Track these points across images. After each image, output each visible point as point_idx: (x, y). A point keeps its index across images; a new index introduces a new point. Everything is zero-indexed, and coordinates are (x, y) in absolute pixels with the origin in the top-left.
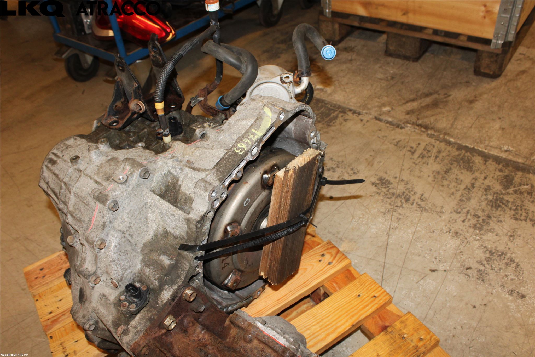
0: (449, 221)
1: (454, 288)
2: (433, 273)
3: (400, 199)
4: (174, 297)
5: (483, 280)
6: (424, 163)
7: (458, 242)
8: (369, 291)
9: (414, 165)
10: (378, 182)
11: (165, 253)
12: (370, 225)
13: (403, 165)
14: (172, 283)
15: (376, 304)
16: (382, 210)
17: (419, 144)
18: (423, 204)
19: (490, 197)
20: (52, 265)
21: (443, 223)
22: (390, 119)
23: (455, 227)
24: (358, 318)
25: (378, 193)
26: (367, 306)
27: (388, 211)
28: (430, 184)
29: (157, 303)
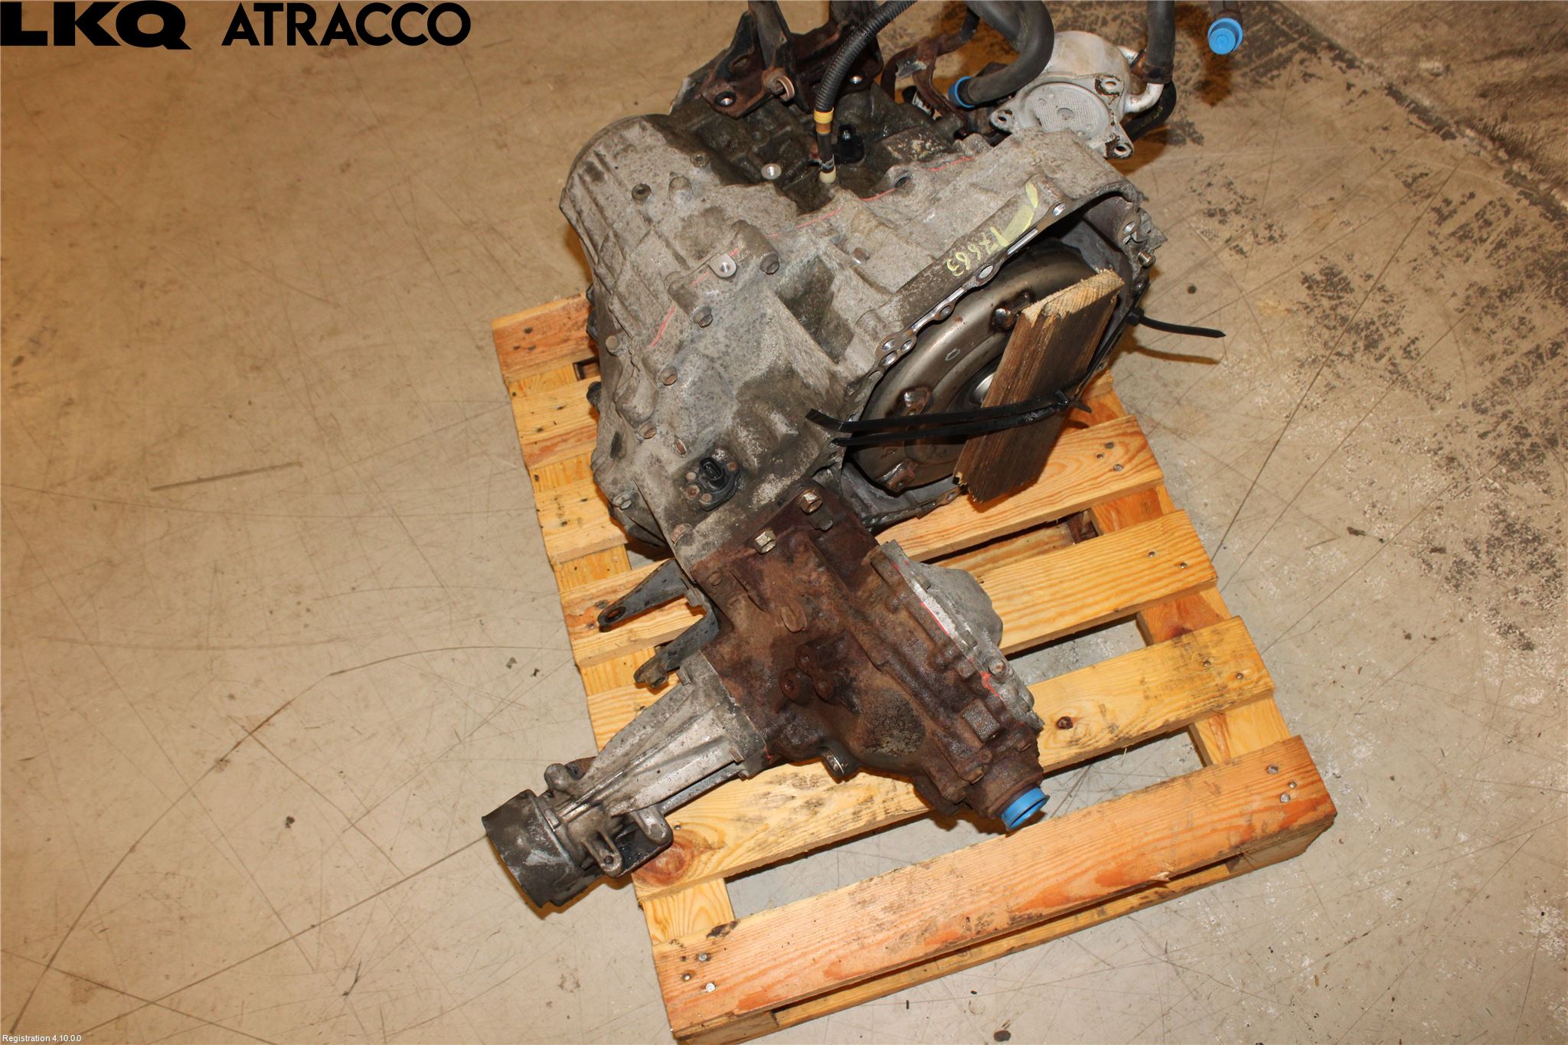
0: (1448, 426)
1: (1383, 584)
2: (1354, 537)
3: (1354, 338)
4: (781, 498)
5: (1457, 586)
6: (1458, 255)
7: (1444, 481)
8: (1176, 550)
9: (1430, 254)
10: (1319, 277)
11: (781, 408)
12: (1257, 383)
13: (1401, 247)
14: (782, 473)
15: (1180, 580)
16: (1298, 355)
17: (1472, 196)
18: (1404, 365)
20: (550, 328)
21: (1431, 428)
22: (1427, 103)
23: (1455, 444)
25: (1307, 307)
26: (1159, 579)
27: (1314, 361)
28: (1446, 316)
29: (750, 501)
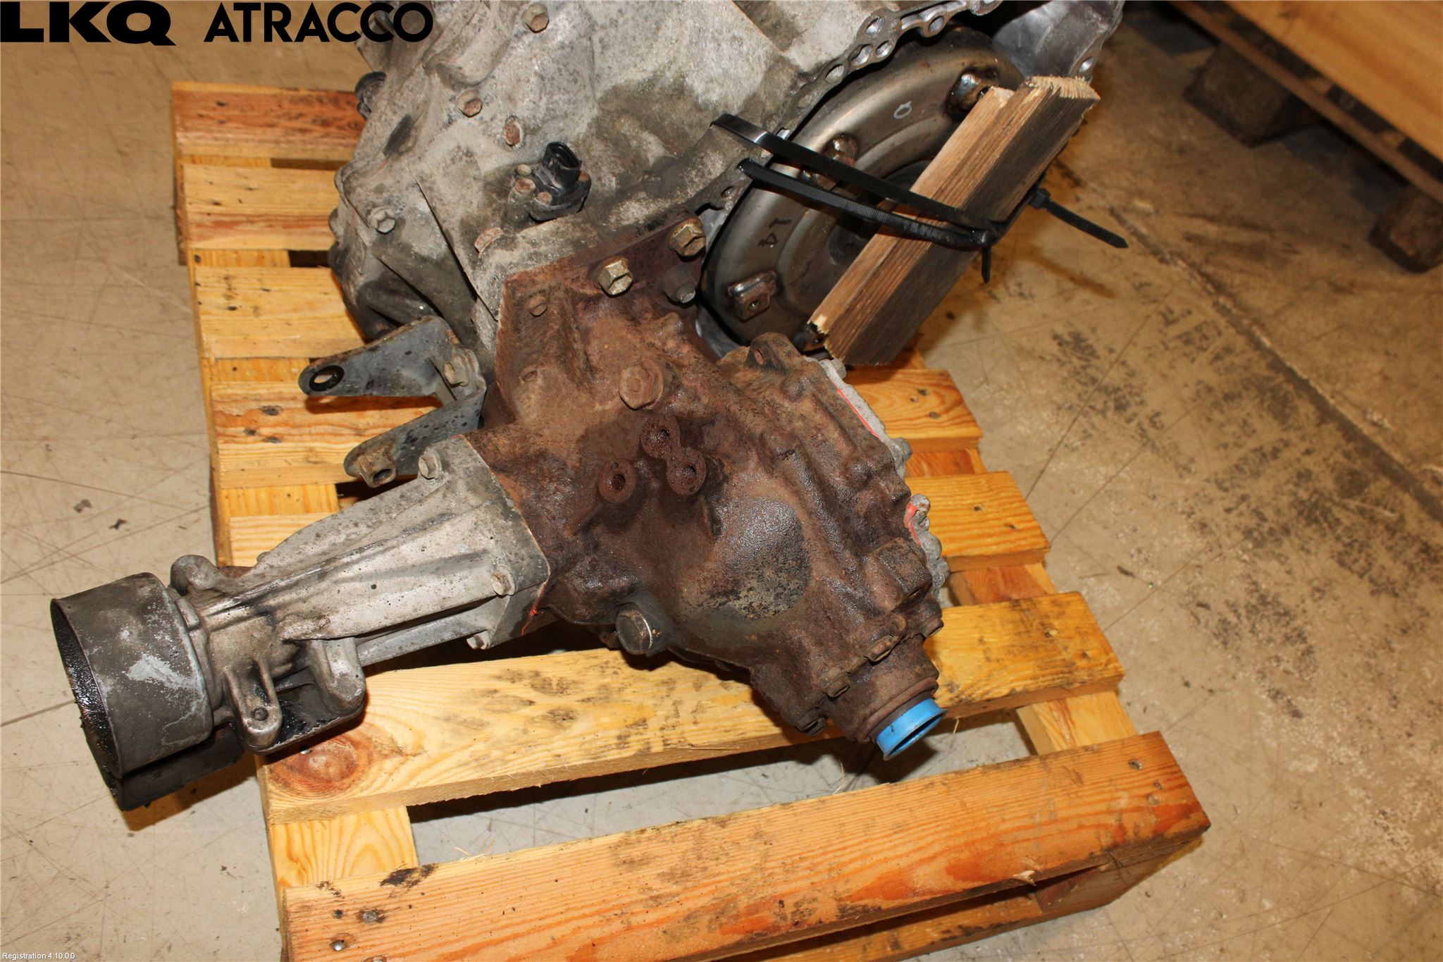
0: (1197, 495)
1: (1156, 627)
2: (1124, 577)
3: (1104, 398)
4: (652, 223)
5: (1225, 643)
6: (1185, 355)
7: (1200, 544)
8: (1004, 510)
9: (1161, 347)
10: (1067, 338)
11: (657, 132)
12: (1018, 414)
13: (1137, 334)
14: (658, 192)
15: (1011, 542)
16: (1055, 398)
17: (1189, 312)
18: (1152, 432)
19: (1303, 494)
20: (252, 108)
21: (1182, 493)
22: (1144, 230)
23: (1204, 512)
24: (960, 550)
25: (1059, 360)
26: (990, 536)
27: (1070, 408)
28: (1182, 401)
29: (606, 219)
